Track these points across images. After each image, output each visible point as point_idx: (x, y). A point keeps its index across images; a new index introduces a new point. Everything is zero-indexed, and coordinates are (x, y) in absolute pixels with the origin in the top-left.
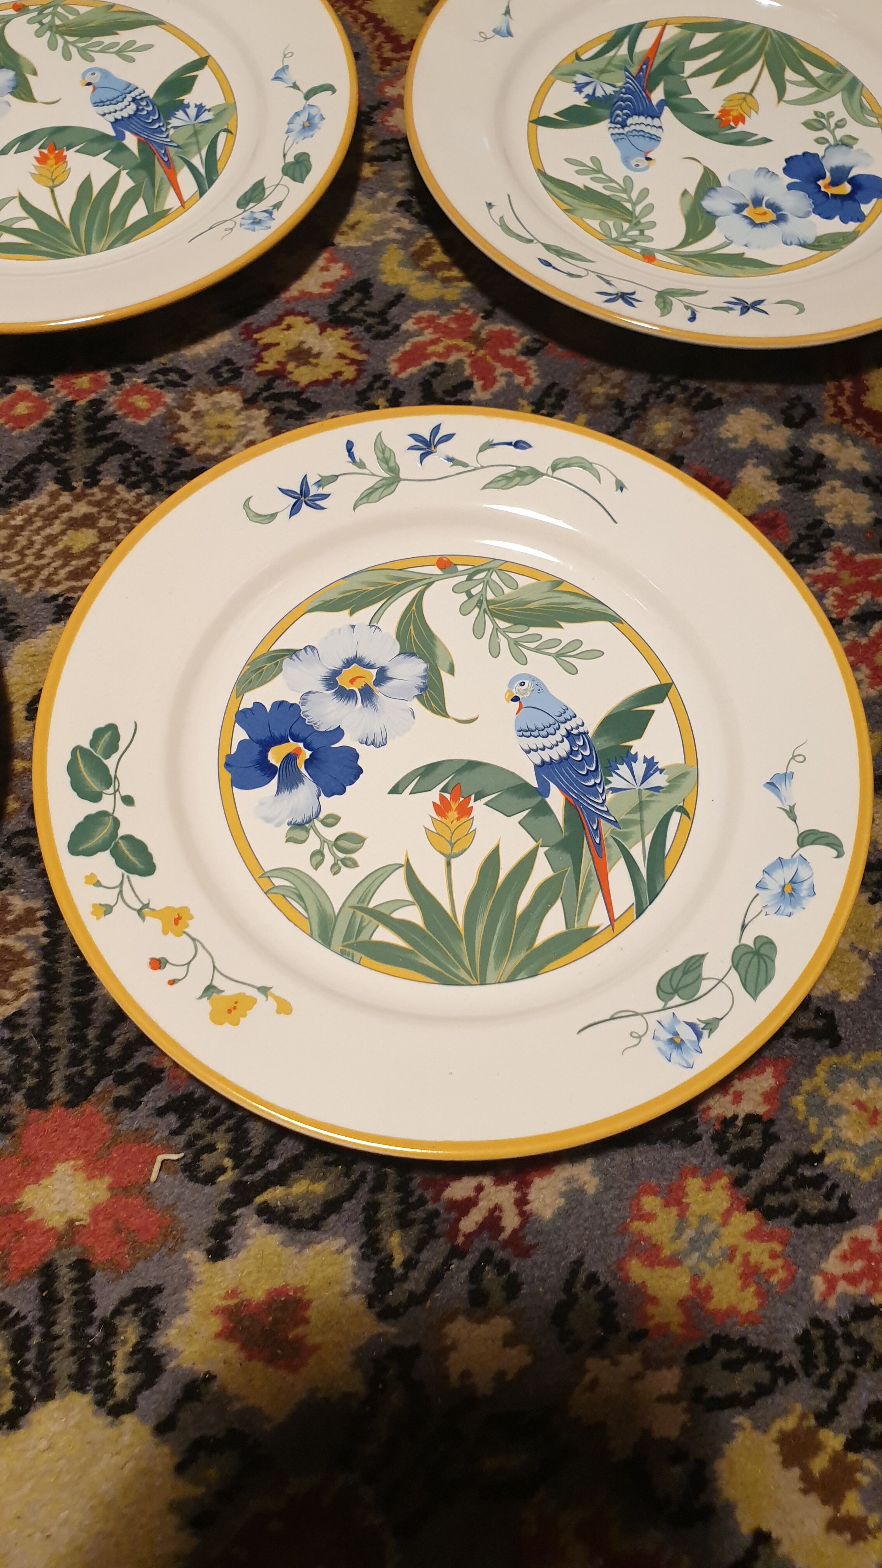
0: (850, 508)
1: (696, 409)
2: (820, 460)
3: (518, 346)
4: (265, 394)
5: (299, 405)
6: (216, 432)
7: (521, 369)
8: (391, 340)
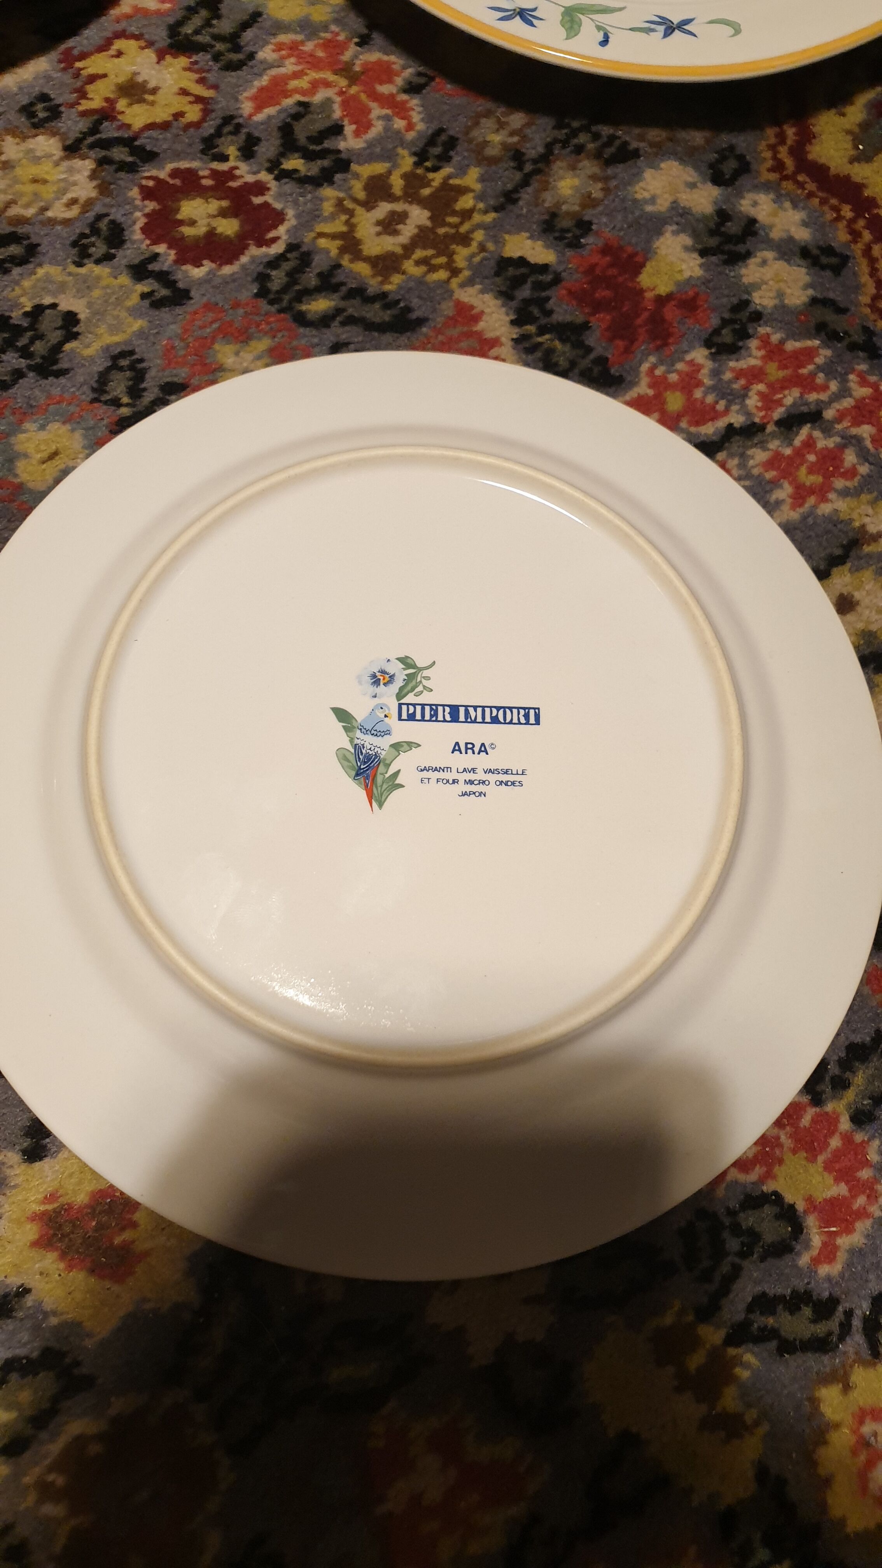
0: (782, 285)
1: (609, 162)
2: (751, 226)
3: (399, 81)
4: (90, 140)
5: (132, 154)
6: (30, 188)
7: (401, 110)
8: (243, 73)
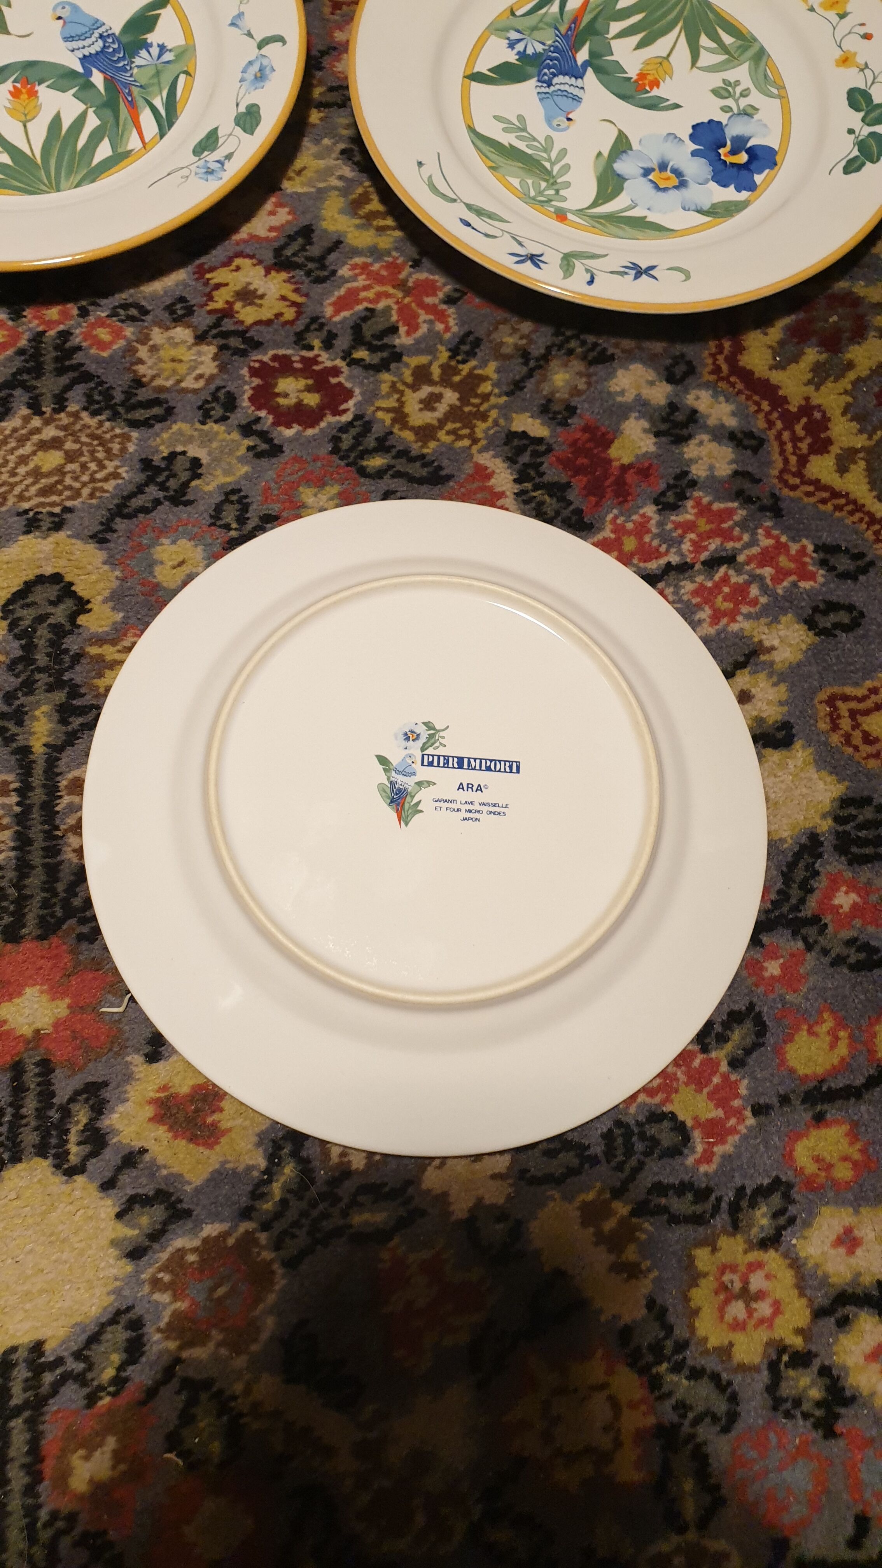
0: (713, 460)
1: (591, 363)
2: (693, 416)
3: (441, 295)
4: (214, 332)
5: (244, 343)
6: (169, 365)
7: (441, 316)
8: (327, 285)
